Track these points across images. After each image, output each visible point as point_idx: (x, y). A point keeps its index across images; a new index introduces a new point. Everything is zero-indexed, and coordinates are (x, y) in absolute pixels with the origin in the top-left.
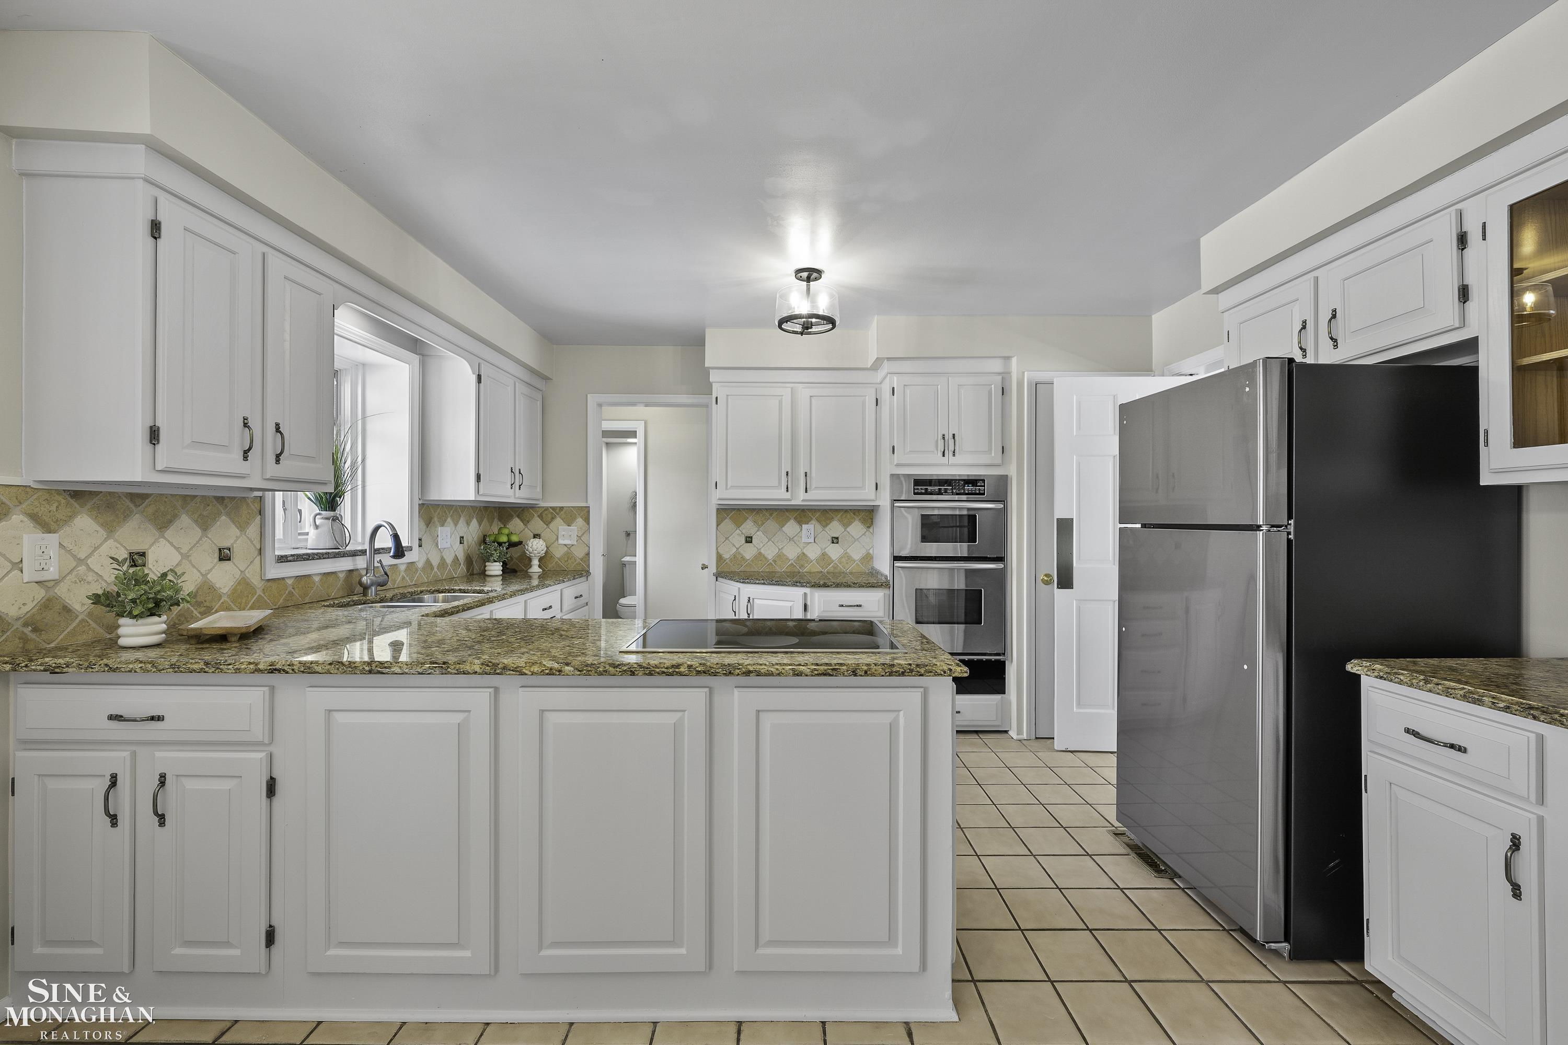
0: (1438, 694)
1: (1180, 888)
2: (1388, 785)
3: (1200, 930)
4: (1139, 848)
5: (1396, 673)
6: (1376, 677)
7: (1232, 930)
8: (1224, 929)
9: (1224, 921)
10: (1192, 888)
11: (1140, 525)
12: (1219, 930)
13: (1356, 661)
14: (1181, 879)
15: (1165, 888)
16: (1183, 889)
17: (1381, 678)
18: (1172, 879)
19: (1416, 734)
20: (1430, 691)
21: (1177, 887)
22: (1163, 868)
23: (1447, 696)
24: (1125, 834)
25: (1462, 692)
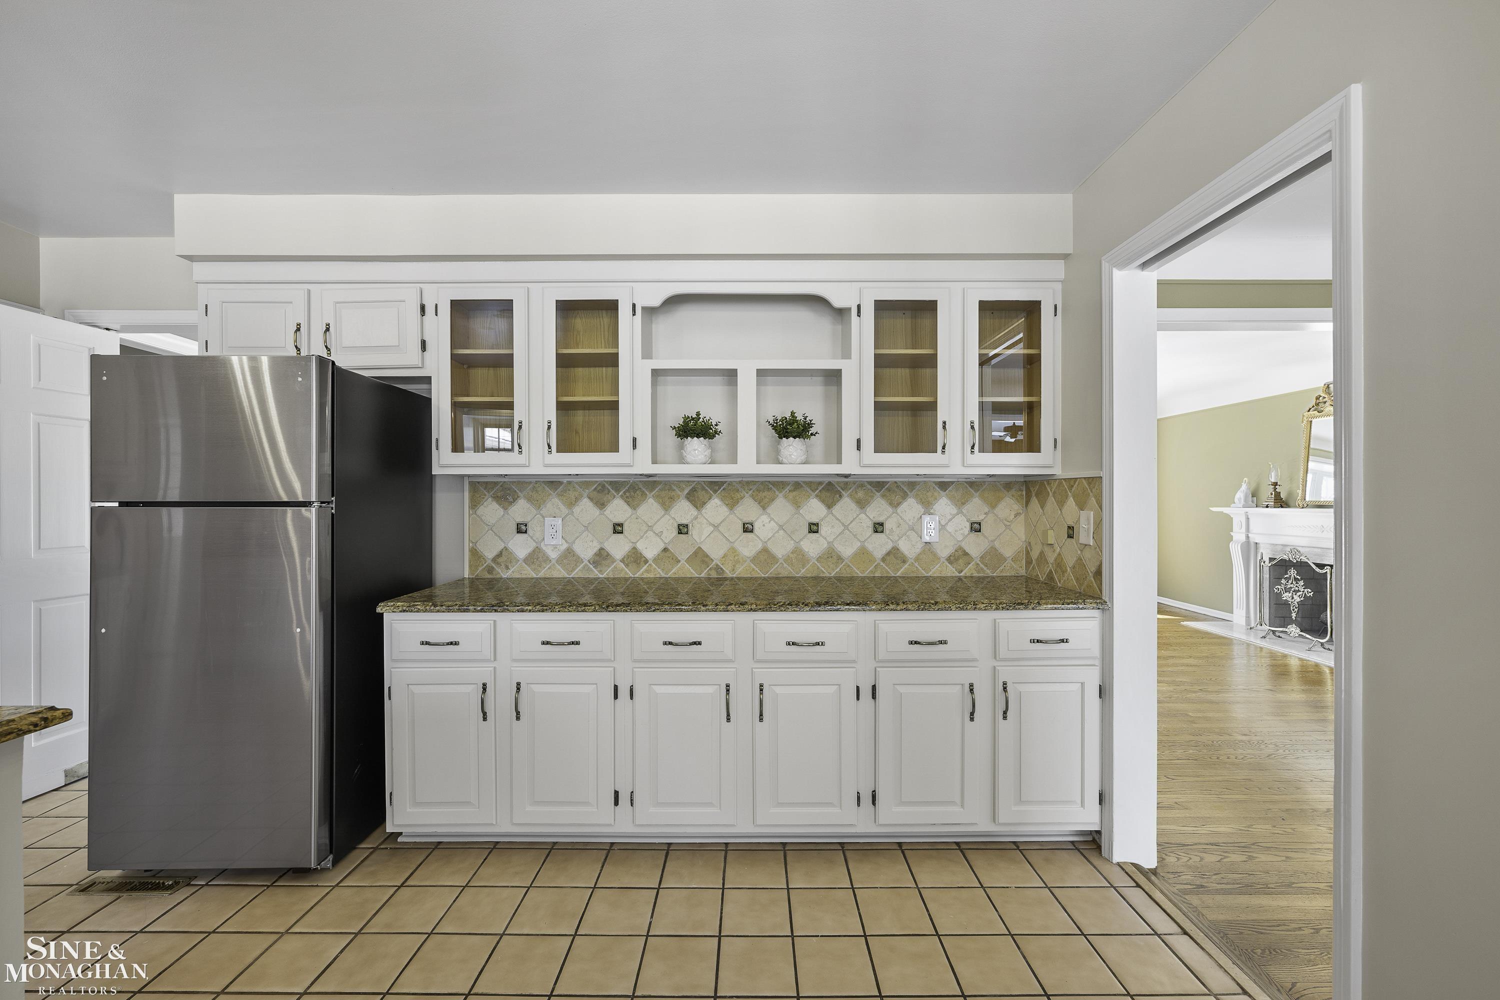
0: (443, 612)
1: (203, 886)
2: (407, 685)
3: (249, 903)
4: (126, 883)
5: (414, 605)
6: (401, 612)
7: (274, 883)
8: (268, 886)
9: (263, 881)
10: (214, 878)
11: (118, 503)
12: (265, 890)
13: (382, 604)
14: (198, 878)
15: (188, 897)
16: (207, 885)
17: (404, 611)
18: (189, 885)
19: (427, 643)
20: (438, 611)
21: (199, 887)
22: (170, 883)
23: (448, 612)
24: (95, 883)
25: (457, 607)
